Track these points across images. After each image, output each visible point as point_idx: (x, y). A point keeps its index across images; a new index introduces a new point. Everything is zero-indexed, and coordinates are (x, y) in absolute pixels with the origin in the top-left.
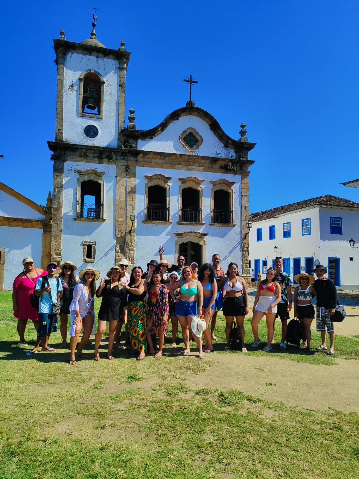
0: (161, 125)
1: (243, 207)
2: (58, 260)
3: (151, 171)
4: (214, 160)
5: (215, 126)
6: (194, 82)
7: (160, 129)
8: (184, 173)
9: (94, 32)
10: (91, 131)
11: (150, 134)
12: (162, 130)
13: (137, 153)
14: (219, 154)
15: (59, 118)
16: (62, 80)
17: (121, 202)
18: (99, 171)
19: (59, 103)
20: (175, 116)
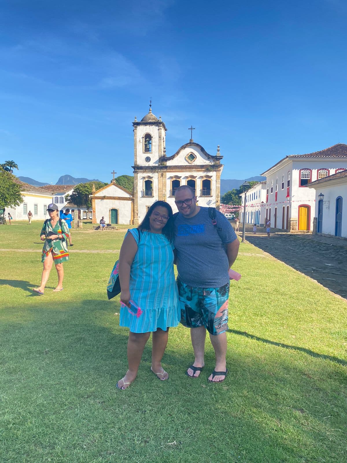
0: (176, 153)
1: (217, 188)
2: (137, 213)
3: (173, 174)
4: (202, 167)
5: (202, 150)
6: (193, 129)
7: (176, 155)
8: (188, 174)
9: (151, 109)
10: (148, 159)
11: (172, 158)
12: (177, 155)
13: (166, 167)
14: (205, 163)
15: (136, 155)
16: (136, 139)
17: (160, 188)
18: (151, 176)
19: (135, 149)
20: (183, 147)
